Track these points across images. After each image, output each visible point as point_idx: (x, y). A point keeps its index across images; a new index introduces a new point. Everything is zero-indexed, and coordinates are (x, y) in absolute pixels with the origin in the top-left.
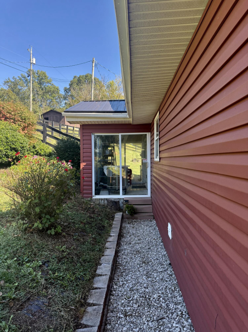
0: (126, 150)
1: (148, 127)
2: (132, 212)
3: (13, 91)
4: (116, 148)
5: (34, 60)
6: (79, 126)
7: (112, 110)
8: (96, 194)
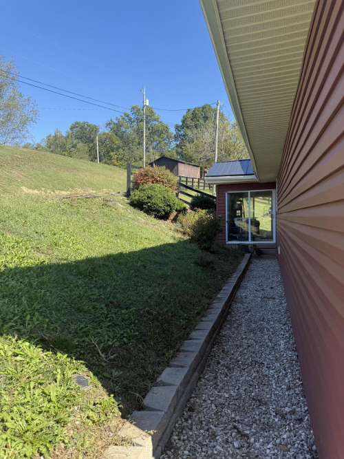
0: (255, 203)
1: (271, 185)
2: (259, 253)
3: (116, 135)
4: (245, 201)
5: (148, 101)
6: (215, 186)
7: (243, 173)
8: (229, 240)
